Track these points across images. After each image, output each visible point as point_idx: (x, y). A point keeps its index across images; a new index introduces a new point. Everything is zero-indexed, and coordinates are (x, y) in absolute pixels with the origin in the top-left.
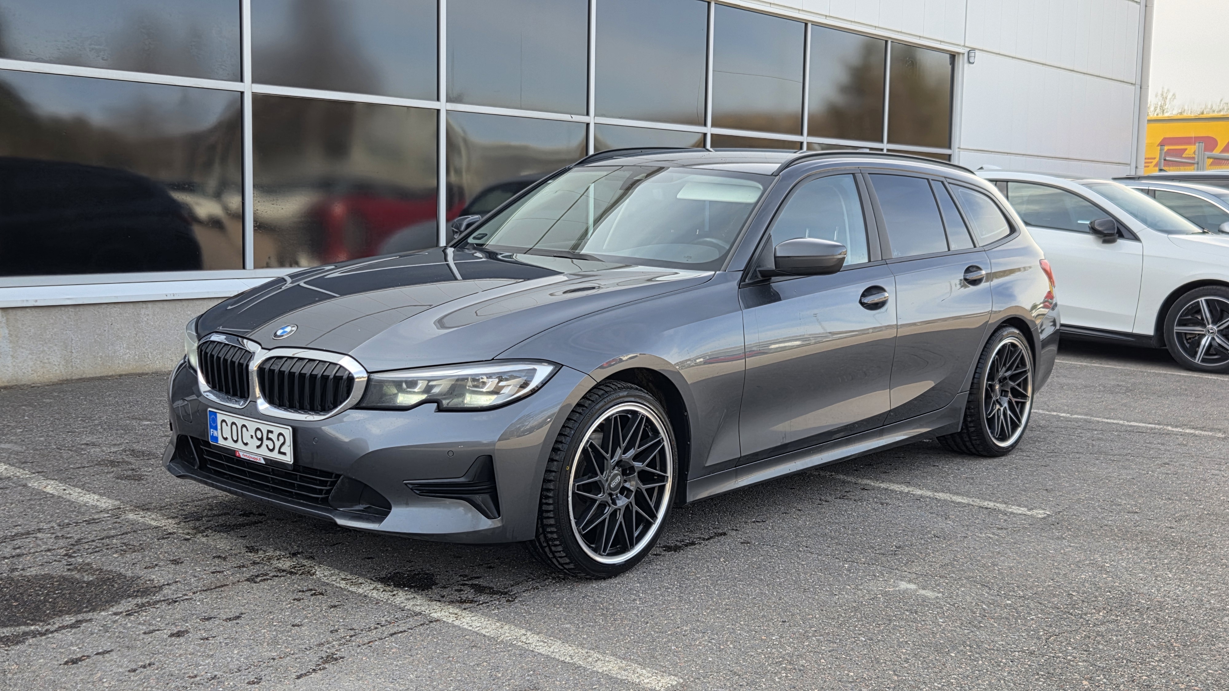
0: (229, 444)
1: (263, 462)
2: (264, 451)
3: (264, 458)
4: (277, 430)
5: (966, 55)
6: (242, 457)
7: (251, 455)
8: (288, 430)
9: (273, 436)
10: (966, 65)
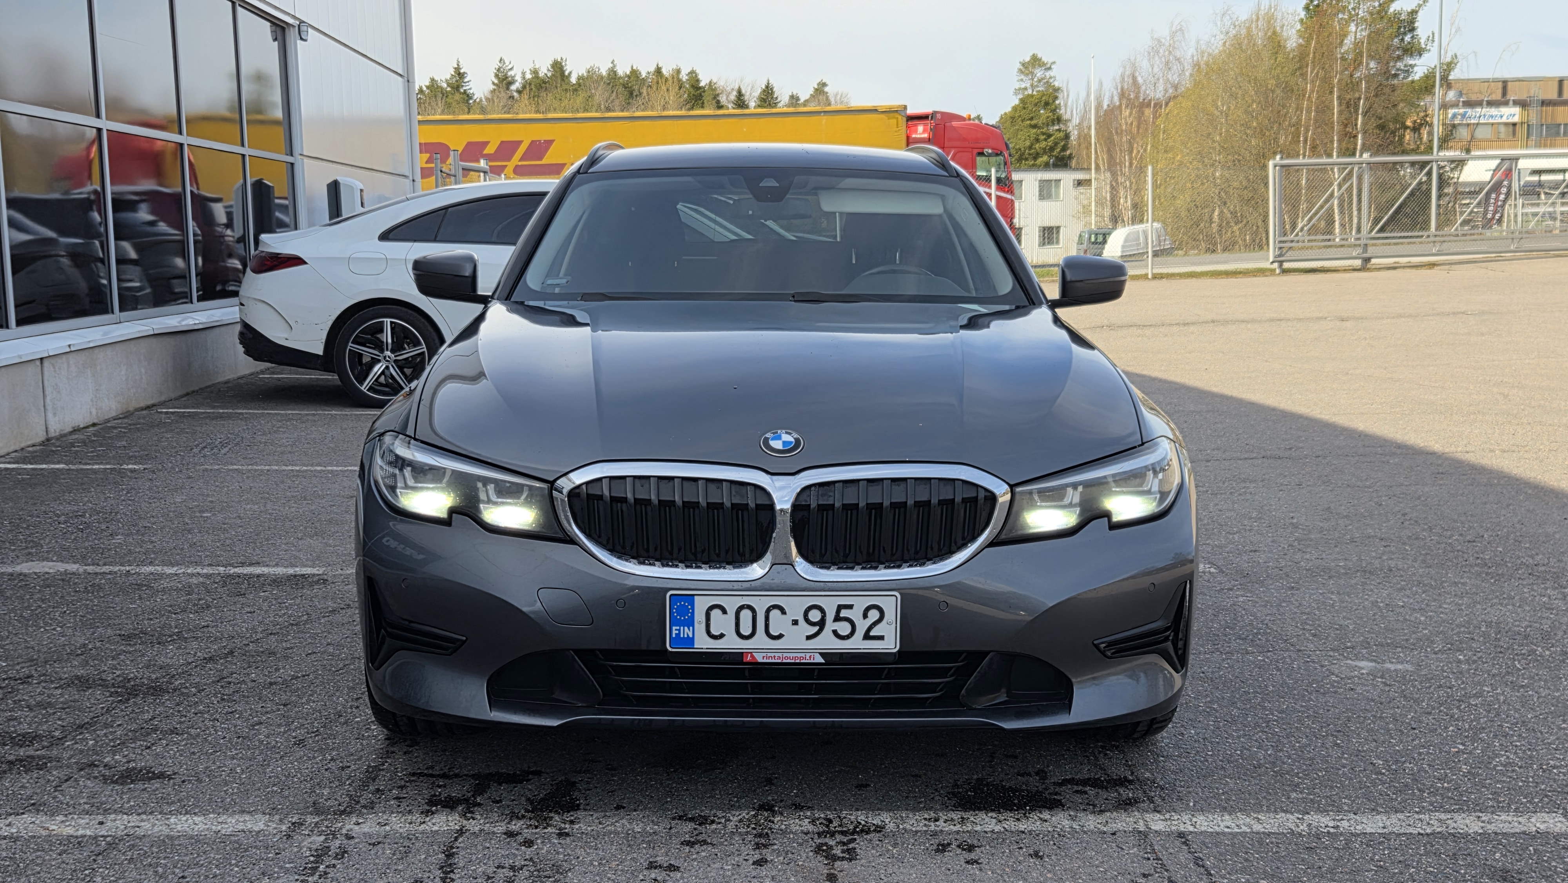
0: (731, 643)
1: (820, 660)
2: (827, 642)
3: (821, 654)
4: (860, 603)
5: (297, 28)
6: (760, 660)
7: (788, 655)
8: (894, 598)
9: (855, 614)
10: (299, 42)
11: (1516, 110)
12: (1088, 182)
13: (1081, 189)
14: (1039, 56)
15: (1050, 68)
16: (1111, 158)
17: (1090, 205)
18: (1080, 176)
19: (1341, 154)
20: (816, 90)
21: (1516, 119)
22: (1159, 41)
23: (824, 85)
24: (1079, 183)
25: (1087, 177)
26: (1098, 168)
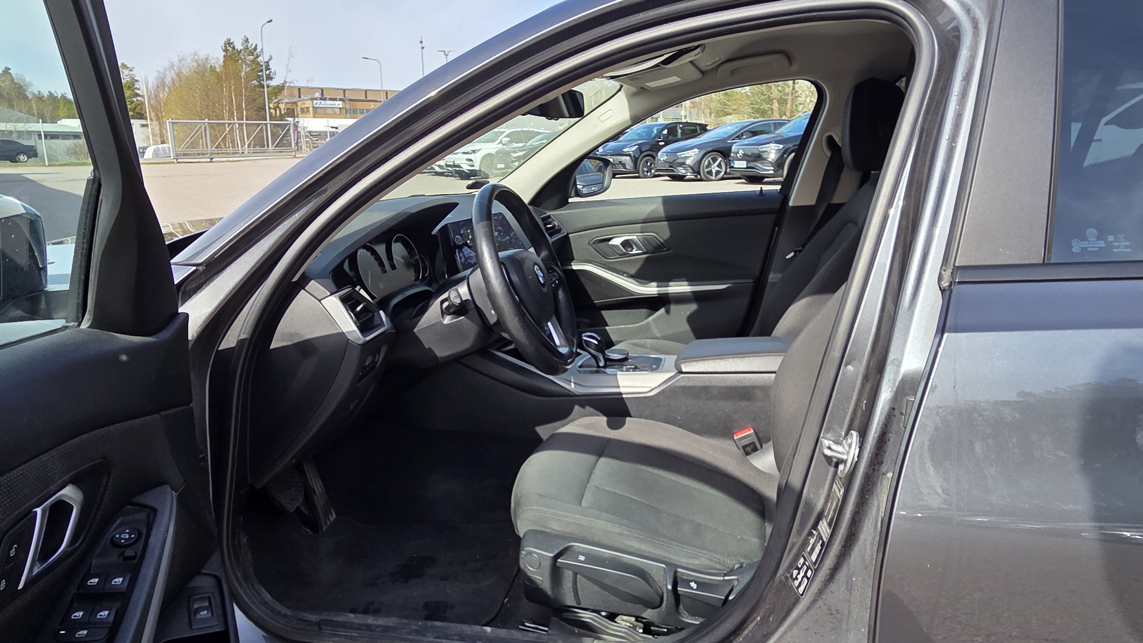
11: (341, 102)
12: (147, 126)
13: (144, 128)
14: (125, 64)
15: (131, 70)
16: (157, 115)
17: (149, 136)
18: (143, 122)
19: (238, 120)
20: (3, 71)
21: (341, 106)
22: (173, 64)
23: (9, 69)
24: (143, 126)
25: (146, 123)
26: (151, 119)
